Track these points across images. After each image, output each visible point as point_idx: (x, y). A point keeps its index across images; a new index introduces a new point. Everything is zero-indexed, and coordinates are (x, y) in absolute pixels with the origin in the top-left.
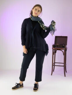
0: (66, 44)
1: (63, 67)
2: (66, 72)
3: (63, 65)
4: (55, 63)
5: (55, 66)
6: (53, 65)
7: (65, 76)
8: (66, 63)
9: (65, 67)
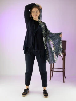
0: (65, 49)
1: (62, 72)
2: (65, 78)
3: (62, 70)
4: (53, 68)
5: (53, 71)
6: (51, 71)
7: (64, 82)
8: (65, 68)
9: (64, 72)
